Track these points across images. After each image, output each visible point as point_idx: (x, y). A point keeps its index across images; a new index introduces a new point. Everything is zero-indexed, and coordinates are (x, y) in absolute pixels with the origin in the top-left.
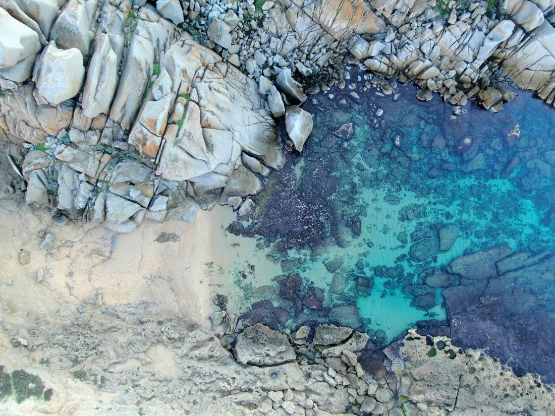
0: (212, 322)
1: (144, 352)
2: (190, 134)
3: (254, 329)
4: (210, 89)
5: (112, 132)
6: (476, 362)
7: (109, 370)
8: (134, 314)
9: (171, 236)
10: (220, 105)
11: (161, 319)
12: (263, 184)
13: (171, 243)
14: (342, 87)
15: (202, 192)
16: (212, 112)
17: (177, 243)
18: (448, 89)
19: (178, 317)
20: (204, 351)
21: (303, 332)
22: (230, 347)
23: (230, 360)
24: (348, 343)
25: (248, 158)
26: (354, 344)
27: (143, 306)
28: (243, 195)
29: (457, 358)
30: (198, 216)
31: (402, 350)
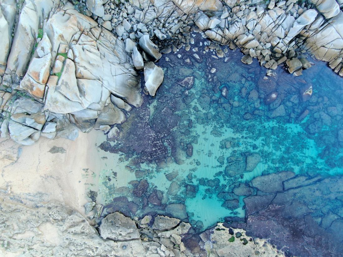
0: (86, 209)
1: (38, 227)
2: (67, 83)
3: (113, 216)
4: (83, 49)
5: (11, 77)
6: (260, 248)
7: (13, 238)
8: (32, 201)
9: (60, 149)
10: (91, 62)
11: (50, 206)
12: (126, 117)
13: (60, 154)
14: (188, 49)
15: (81, 121)
16: (84, 67)
17: (64, 154)
18: (264, 57)
19: (61, 205)
20: (78, 229)
21: (147, 220)
22: (97, 226)
23: (96, 235)
24: (176, 229)
25: (115, 98)
26: (180, 231)
27: (38, 195)
28: (111, 124)
29: (248, 244)
30: (79, 136)
31: (212, 236)
